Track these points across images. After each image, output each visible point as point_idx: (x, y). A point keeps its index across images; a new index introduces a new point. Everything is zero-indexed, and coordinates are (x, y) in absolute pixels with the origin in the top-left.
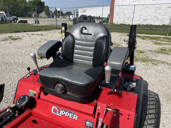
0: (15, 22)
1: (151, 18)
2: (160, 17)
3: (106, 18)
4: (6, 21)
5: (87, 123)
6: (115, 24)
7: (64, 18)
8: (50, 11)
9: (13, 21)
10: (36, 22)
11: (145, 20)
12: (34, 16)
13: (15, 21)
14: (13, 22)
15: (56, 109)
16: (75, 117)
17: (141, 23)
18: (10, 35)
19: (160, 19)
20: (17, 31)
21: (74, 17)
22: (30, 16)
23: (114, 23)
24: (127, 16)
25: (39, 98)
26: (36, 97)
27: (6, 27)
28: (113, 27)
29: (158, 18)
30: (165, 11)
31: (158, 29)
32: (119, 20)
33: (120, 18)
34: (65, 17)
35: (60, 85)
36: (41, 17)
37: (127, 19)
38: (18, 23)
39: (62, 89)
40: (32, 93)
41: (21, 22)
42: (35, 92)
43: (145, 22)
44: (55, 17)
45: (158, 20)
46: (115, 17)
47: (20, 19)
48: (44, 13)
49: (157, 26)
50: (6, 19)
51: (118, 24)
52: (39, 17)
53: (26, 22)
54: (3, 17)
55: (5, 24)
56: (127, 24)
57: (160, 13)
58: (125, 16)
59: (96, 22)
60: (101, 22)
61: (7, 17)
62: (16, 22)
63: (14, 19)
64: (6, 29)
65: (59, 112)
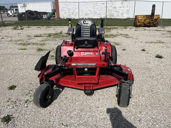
1: (91, 12)
2: (98, 12)
3: (50, 13)
5: (96, 54)
6: (62, 19)
11: (86, 14)
15: (83, 53)
16: (92, 53)
17: (84, 17)
19: (97, 13)
23: (60, 17)
24: (72, 11)
28: (62, 22)
29: (96, 13)
30: (101, 7)
31: (98, 21)
32: (65, 15)
33: (65, 13)
37: (72, 14)
43: (87, 16)
45: (96, 14)
46: (61, 12)
49: (96, 19)
51: (65, 18)
56: (73, 18)
57: (97, 9)
58: (69, 11)
59: (44, 18)
60: (49, 17)
65: (85, 54)
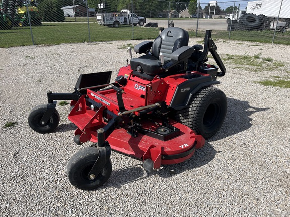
0: (141, 25)
4: (130, 23)
7: (221, 17)
8: (198, 6)
9: (139, 23)
10: (169, 25)
12: (171, 15)
13: (142, 23)
14: (138, 25)
15: (137, 85)
18: (129, 42)
20: (140, 37)
21: (236, 17)
22: (164, 16)
25: (130, 79)
26: (128, 79)
27: (128, 32)
34: (223, 16)
35: (140, 67)
36: (182, 17)
38: (145, 26)
39: (140, 70)
40: (126, 76)
41: (149, 25)
42: (128, 76)
44: (204, 17)
47: (148, 21)
48: (187, 10)
50: (130, 20)
52: (178, 17)
53: (155, 25)
54: (127, 17)
55: (128, 28)
61: (131, 18)
62: (143, 25)
63: (141, 20)
64: (127, 35)
65: (139, 88)
